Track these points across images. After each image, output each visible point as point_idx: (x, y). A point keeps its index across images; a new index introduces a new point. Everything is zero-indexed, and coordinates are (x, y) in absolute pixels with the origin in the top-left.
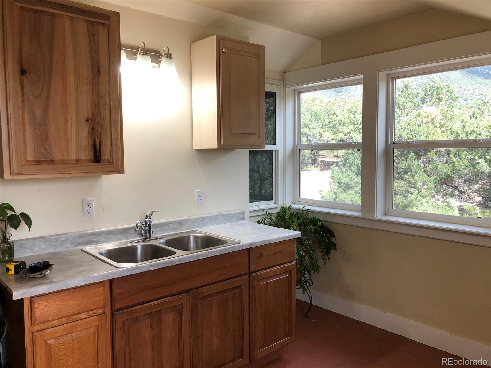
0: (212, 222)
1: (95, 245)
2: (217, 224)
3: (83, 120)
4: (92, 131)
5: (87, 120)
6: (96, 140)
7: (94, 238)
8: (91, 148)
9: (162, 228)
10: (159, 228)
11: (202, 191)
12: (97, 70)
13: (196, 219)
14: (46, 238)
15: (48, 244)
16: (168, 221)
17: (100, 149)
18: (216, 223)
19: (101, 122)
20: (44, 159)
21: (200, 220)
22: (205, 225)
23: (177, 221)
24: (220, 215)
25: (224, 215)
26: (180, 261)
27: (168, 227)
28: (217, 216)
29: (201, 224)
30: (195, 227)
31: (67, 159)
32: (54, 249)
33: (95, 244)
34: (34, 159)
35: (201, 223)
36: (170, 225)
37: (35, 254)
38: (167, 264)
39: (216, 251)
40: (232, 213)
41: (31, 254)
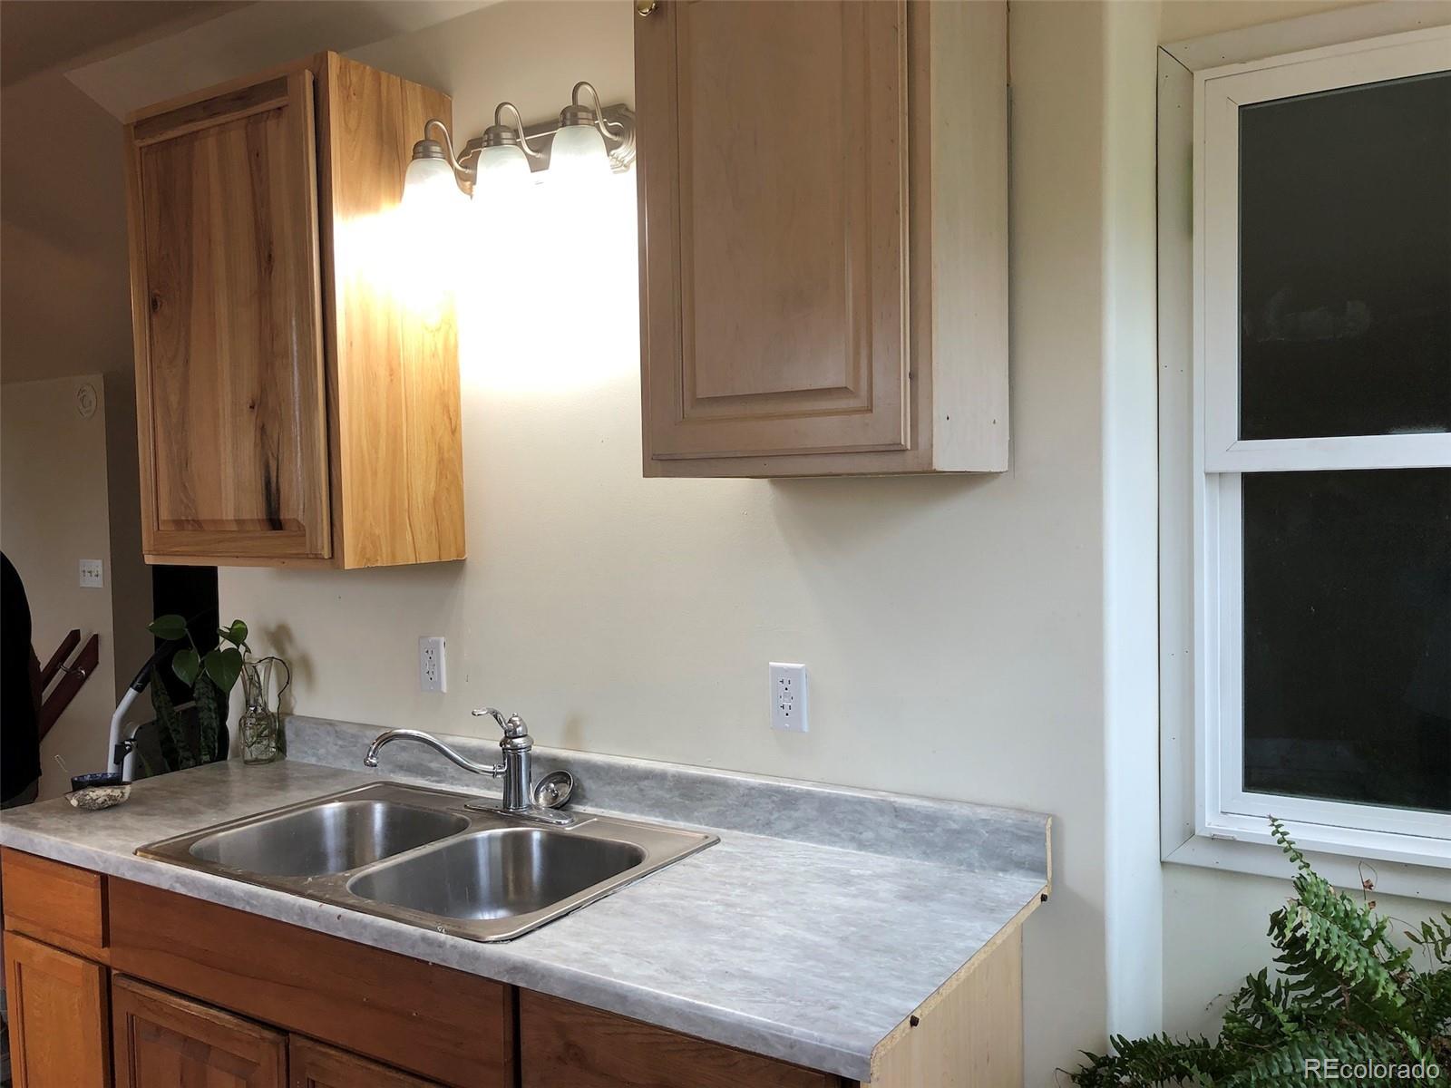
0: (837, 830)
1: (433, 781)
2: (862, 845)
3: (246, 408)
4: (262, 439)
5: (252, 407)
6: (271, 462)
7: (431, 762)
8: (260, 485)
9: (618, 788)
10: (610, 784)
11: (799, 670)
12: (266, 255)
13: (753, 788)
14: (338, 729)
15: (341, 747)
16: (642, 763)
17: (278, 490)
18: (852, 839)
19: (278, 408)
20: (183, 518)
21: (773, 802)
22: (796, 828)
23: (674, 776)
24: (883, 808)
25: (898, 813)
26: (248, 903)
27: (641, 790)
28: (859, 808)
29: (779, 818)
30: (750, 827)
31: (219, 518)
32: (352, 762)
33: (433, 779)
34: (170, 518)
35: (776, 815)
36: (646, 783)
37: (320, 764)
38: (216, 893)
39: (365, 926)
40: (950, 817)
41: (313, 761)
